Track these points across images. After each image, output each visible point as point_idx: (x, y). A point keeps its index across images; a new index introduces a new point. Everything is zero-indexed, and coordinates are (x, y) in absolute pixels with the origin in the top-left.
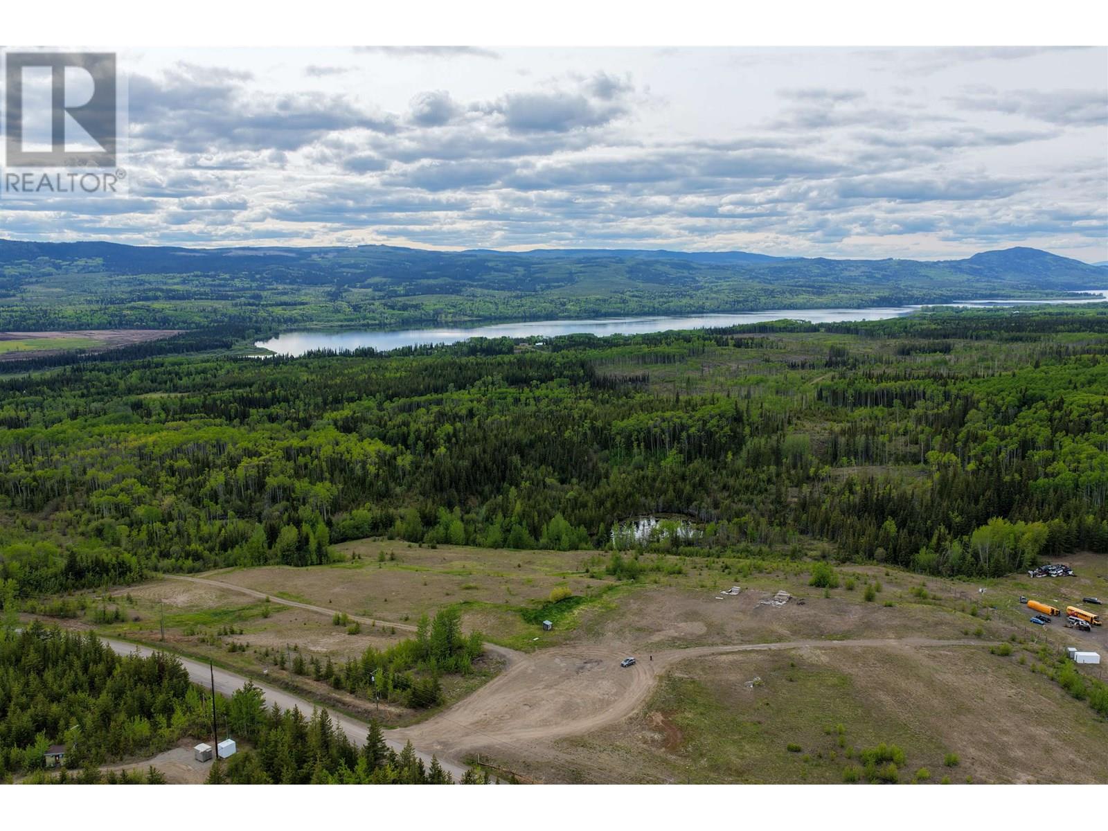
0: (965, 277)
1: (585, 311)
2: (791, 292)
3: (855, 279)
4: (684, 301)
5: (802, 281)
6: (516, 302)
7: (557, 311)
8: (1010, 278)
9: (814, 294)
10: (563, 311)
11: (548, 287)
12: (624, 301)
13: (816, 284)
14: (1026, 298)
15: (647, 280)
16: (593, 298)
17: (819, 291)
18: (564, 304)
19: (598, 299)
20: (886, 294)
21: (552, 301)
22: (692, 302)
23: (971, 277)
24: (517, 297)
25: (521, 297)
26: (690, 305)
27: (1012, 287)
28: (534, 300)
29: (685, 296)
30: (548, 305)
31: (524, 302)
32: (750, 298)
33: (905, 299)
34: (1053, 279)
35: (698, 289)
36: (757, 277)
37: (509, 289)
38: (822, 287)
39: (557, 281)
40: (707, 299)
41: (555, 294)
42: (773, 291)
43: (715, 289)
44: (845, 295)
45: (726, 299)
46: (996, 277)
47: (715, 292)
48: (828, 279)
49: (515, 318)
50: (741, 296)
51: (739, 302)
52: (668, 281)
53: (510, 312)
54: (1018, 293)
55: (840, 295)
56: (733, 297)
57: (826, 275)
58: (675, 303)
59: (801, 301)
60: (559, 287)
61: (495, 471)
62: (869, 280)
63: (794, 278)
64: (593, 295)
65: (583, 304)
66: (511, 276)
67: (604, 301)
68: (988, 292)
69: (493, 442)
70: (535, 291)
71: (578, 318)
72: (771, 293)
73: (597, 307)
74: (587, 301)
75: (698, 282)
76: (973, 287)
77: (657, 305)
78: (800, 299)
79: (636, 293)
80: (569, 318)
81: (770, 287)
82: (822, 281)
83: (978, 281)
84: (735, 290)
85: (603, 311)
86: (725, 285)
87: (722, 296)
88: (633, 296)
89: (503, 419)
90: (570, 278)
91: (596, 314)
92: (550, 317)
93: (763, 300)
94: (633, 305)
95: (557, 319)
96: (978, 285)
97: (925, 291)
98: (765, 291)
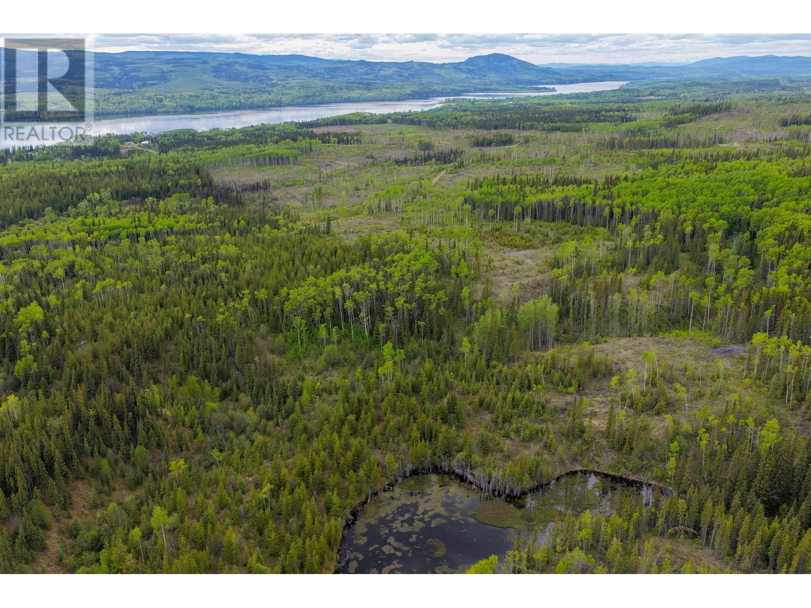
0: (464, 76)
1: (181, 106)
2: (347, 88)
3: (390, 77)
4: (265, 97)
5: (352, 79)
6: (117, 99)
7: (155, 107)
8: (493, 77)
9: (364, 89)
10: (162, 107)
11: (144, 85)
12: (214, 97)
13: (364, 82)
14: (512, 91)
15: (230, 78)
16: (186, 94)
17: (368, 86)
18: (161, 101)
19: (191, 96)
20: (416, 89)
21: (149, 98)
22: (271, 97)
23: (468, 75)
24: (116, 94)
25: (120, 94)
26: (270, 100)
27: (498, 83)
28: (133, 97)
29: (264, 92)
30: (147, 101)
31: (123, 99)
32: (317, 93)
33: (430, 92)
34: (519, 77)
35: (274, 85)
36: (317, 76)
37: (108, 87)
38: (369, 84)
39: (152, 79)
40: (283, 94)
41: (151, 91)
42: (333, 87)
43: (287, 86)
44: (388, 90)
45: (298, 94)
46: (484, 76)
47: (288, 89)
48: (371, 77)
49: (117, 113)
50: (310, 92)
51: (309, 97)
52: (247, 79)
53: (110, 108)
54: (502, 88)
55: (384, 90)
56: (303, 93)
57: (367, 74)
58: (258, 98)
59: (356, 95)
60: (154, 84)
61: (117, 426)
62: (399, 78)
63: (344, 76)
64: (187, 92)
65: (178, 100)
66: (107, 75)
67: (197, 97)
68: (483, 87)
69: (110, 340)
70: (132, 88)
71: (176, 113)
72: (332, 89)
73: (189, 103)
74: (181, 98)
75: (271, 80)
76: (472, 83)
77: (242, 101)
78: (355, 94)
79: (223, 90)
80: (167, 113)
81: (331, 84)
82: (367, 79)
83: (473, 78)
84: (303, 87)
85: (197, 106)
86: (294, 82)
87: (294, 92)
88: (221, 93)
89: (119, 286)
90: (163, 77)
91: (191, 110)
92: (150, 112)
93: (327, 95)
94: (222, 100)
95: (157, 115)
96: (475, 81)
97: (442, 87)
98: (327, 87)
